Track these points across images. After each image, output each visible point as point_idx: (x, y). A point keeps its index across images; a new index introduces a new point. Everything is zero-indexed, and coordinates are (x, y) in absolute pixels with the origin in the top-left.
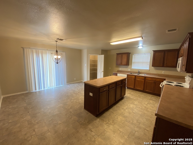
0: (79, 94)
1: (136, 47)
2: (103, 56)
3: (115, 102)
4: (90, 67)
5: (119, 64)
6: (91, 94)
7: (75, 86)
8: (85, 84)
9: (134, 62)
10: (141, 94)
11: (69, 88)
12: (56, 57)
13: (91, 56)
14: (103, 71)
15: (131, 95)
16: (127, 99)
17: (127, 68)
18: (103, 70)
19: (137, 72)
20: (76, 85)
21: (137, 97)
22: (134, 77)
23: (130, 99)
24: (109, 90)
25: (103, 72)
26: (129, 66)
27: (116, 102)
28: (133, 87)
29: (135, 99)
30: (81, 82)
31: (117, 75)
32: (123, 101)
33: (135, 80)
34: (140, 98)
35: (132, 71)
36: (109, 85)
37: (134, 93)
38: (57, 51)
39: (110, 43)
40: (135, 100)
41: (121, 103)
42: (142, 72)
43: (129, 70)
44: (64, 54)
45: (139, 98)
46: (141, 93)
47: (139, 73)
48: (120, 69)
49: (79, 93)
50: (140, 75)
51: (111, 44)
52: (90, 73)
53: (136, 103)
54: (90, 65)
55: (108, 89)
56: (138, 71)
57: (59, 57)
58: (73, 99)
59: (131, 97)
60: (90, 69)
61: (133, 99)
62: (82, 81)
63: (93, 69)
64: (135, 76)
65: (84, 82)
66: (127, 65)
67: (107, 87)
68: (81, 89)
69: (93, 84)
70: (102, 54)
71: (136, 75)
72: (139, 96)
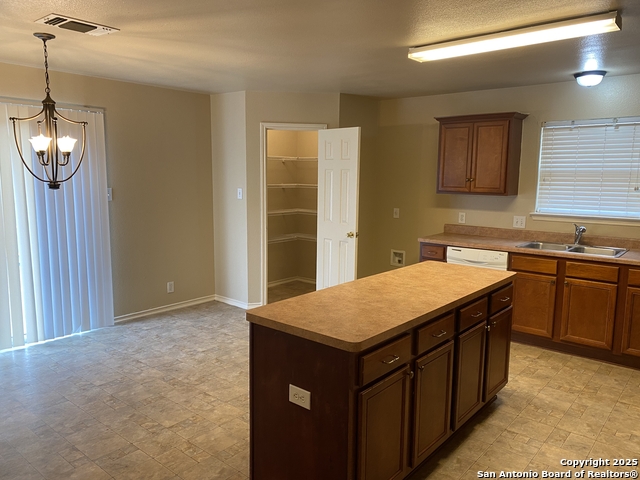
0: (204, 387)
1: (565, 80)
2: (354, 133)
3: (449, 433)
4: (270, 207)
5: (455, 188)
6: (299, 396)
7: (176, 333)
8: (253, 326)
9: (550, 174)
10: (598, 372)
11: (138, 351)
12: (42, 142)
13: (276, 138)
14: (354, 229)
15: (538, 382)
16: (518, 408)
17: (503, 208)
18: (353, 226)
19: (570, 236)
20: (179, 327)
21: (581, 392)
22: (552, 267)
23: (537, 408)
24: (414, 366)
25: (354, 241)
26: (520, 199)
27: (457, 434)
28: (544, 332)
29: (567, 405)
30: (215, 306)
31: (444, 259)
32: (494, 421)
33: (559, 284)
34: (600, 399)
35: (533, 228)
36: (414, 332)
37: (556, 369)
38: (49, 106)
39: (406, 50)
40: (567, 413)
41: (482, 435)
42: (599, 232)
43: (519, 222)
44: (96, 119)
45: (590, 403)
46: (595, 365)
47: (582, 240)
48: (464, 217)
49: (201, 380)
50: (591, 253)
51: (414, 56)
52: (271, 247)
53: (578, 432)
54: (271, 192)
55: (409, 357)
56: (572, 230)
57: (67, 144)
58: (167, 423)
59: (542, 395)
60: (271, 220)
61: (554, 409)
62: (216, 298)
63: (284, 216)
64: (561, 261)
65: (250, 316)
66: (504, 193)
67: (408, 341)
68: (213, 356)
69: (314, 328)
70: (344, 123)
71: (565, 252)
72: (587, 386)
